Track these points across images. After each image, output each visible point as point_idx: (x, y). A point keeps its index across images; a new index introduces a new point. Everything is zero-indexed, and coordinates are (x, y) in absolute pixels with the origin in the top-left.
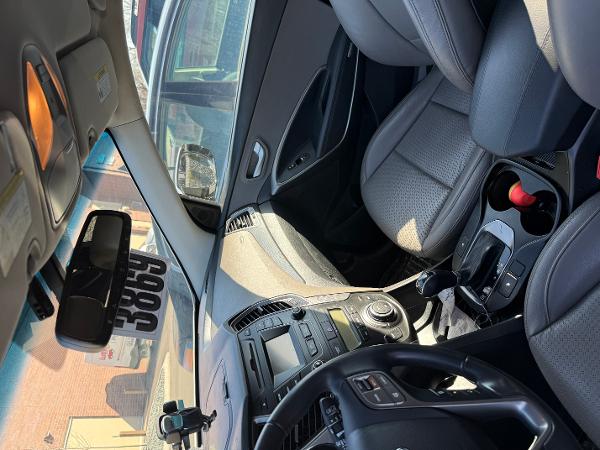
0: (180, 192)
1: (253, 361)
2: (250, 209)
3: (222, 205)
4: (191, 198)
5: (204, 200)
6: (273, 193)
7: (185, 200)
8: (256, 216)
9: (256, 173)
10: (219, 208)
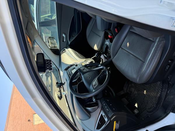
0: (50, 48)
1: (70, 74)
2: (65, 48)
3: (59, 49)
4: (52, 48)
5: (55, 49)
6: (69, 44)
7: (51, 49)
8: (66, 50)
9: (65, 41)
10: (58, 49)
